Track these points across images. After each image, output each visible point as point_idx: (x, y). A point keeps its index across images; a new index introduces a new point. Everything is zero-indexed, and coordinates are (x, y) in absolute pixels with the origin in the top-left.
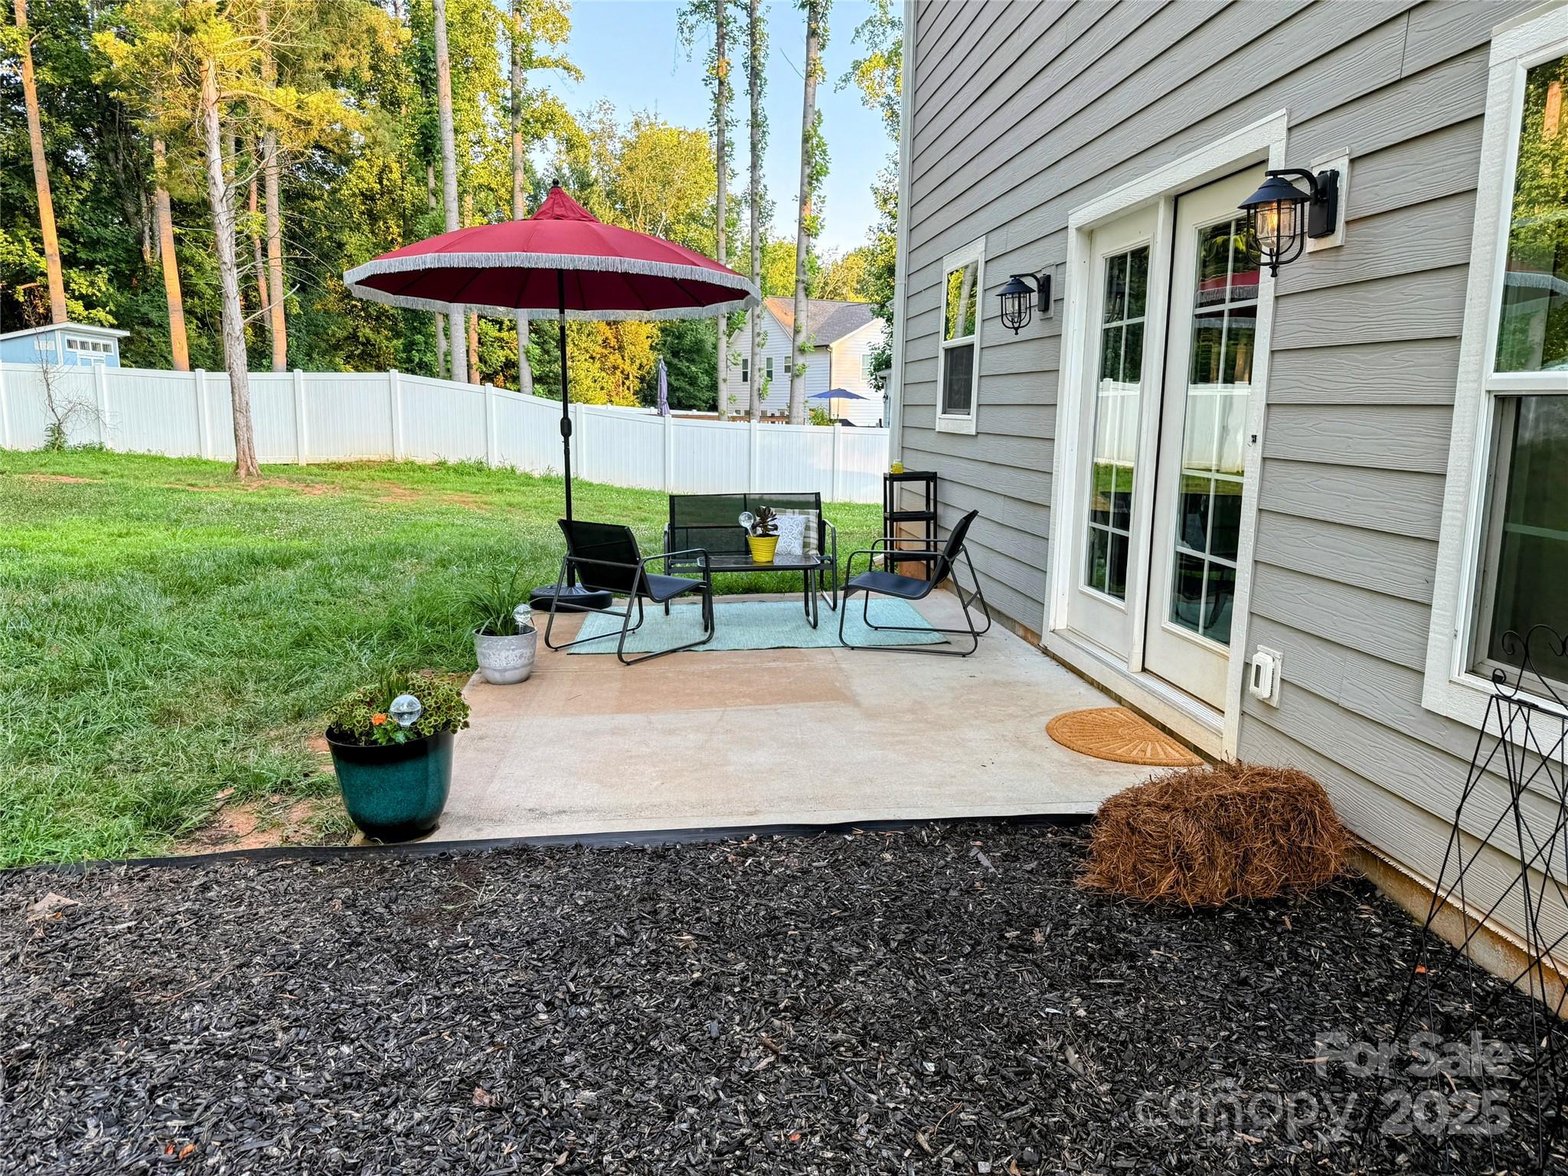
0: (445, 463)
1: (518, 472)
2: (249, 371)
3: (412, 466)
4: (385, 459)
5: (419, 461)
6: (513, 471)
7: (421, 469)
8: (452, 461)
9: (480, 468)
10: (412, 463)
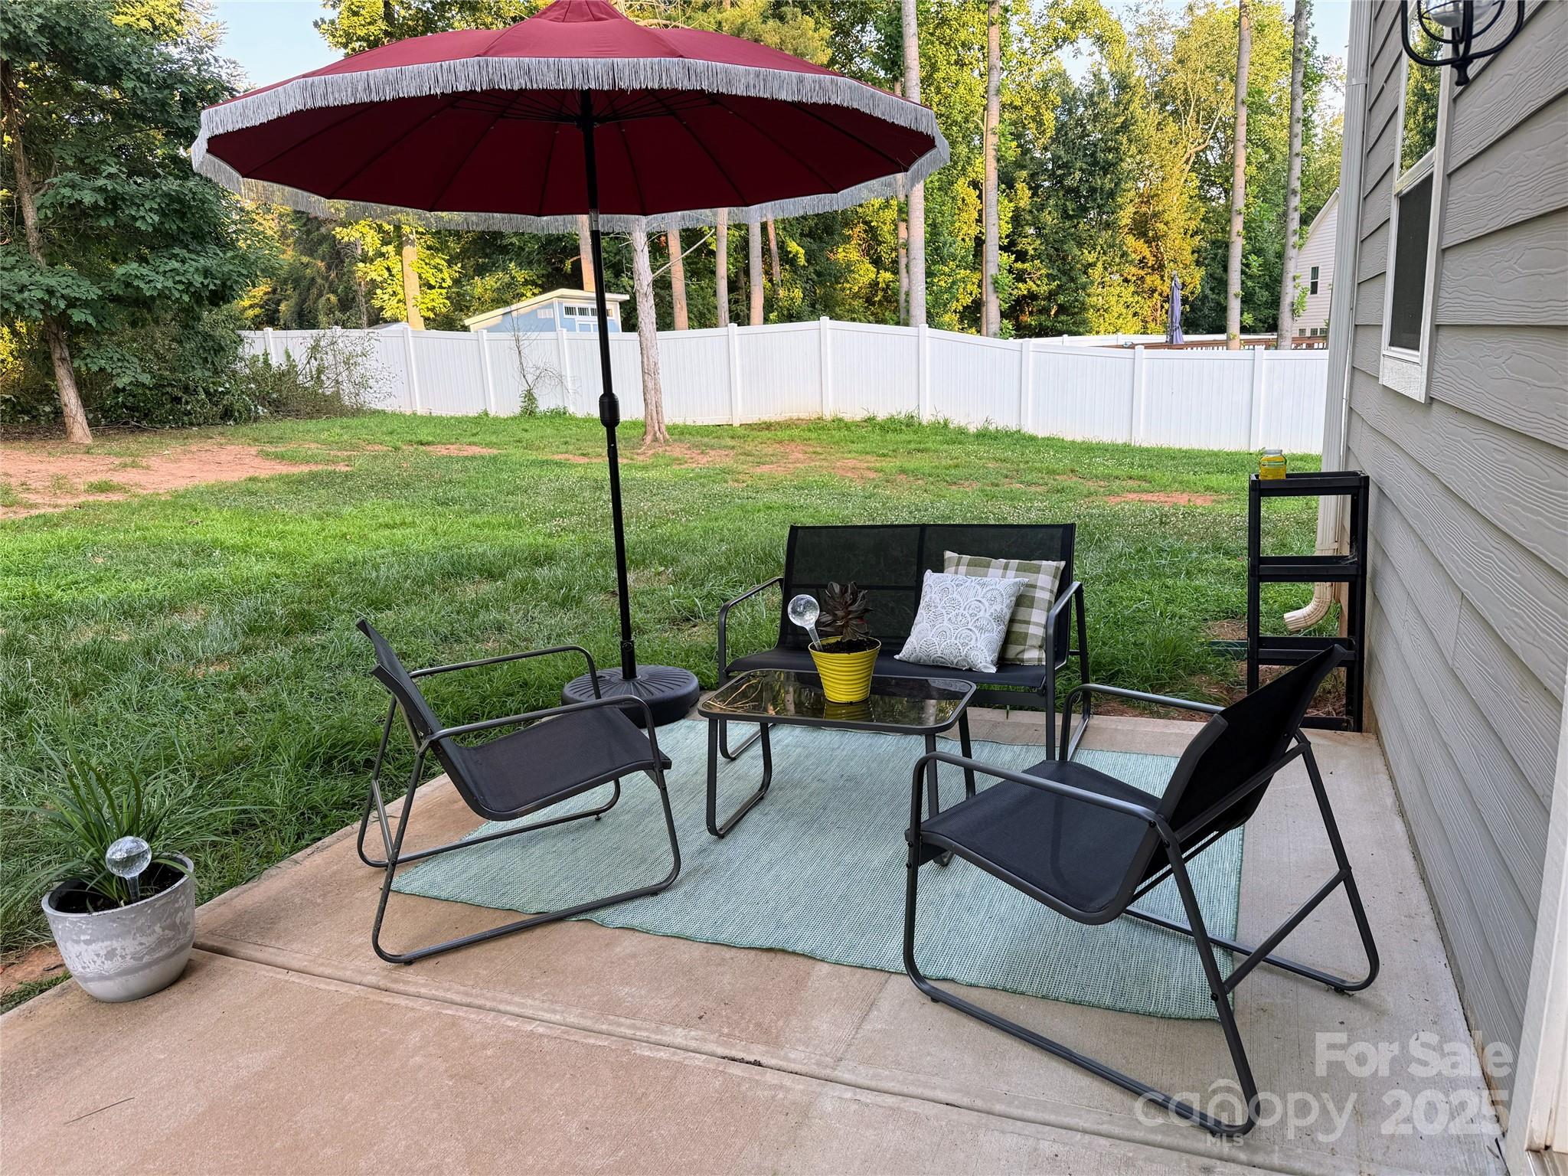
0: (874, 418)
1: (951, 426)
2: (658, 329)
3: (840, 423)
4: (815, 416)
5: (848, 417)
6: (946, 425)
7: (847, 426)
8: (882, 415)
9: (910, 423)
10: (840, 420)
